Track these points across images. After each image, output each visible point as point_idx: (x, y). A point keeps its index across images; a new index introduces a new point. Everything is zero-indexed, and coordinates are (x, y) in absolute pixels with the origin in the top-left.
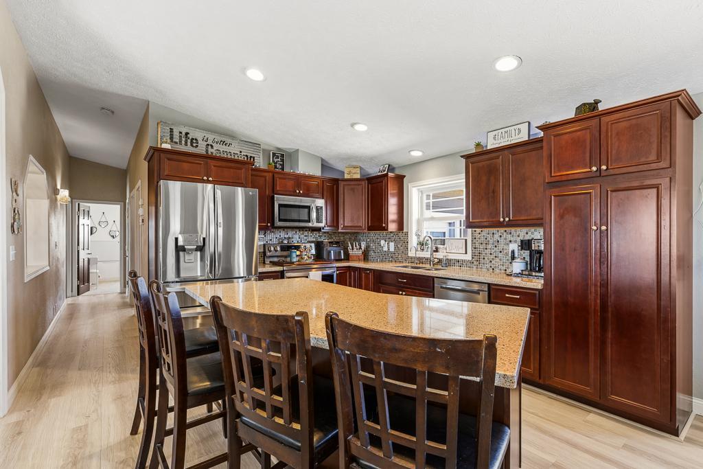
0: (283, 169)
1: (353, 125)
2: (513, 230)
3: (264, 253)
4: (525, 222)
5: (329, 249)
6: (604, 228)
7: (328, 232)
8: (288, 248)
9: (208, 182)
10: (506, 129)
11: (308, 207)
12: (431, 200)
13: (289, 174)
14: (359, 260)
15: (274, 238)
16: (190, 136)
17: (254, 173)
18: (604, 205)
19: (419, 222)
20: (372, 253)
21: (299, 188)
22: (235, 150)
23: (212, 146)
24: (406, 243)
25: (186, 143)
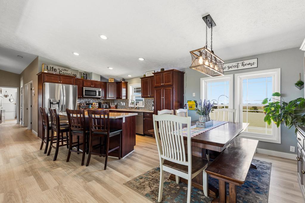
0: (87, 79)
1: (108, 67)
3: (80, 106)
4: (152, 96)
5: (103, 104)
6: (163, 98)
7: (103, 99)
8: (88, 104)
9: (60, 83)
11: (96, 91)
12: (136, 90)
13: (89, 80)
14: (114, 108)
15: (83, 101)
16: (54, 68)
17: (76, 80)
18: (163, 93)
19: (132, 96)
20: (118, 106)
21: (92, 85)
22: (69, 72)
23: (61, 71)
24: (128, 103)
25: (52, 70)
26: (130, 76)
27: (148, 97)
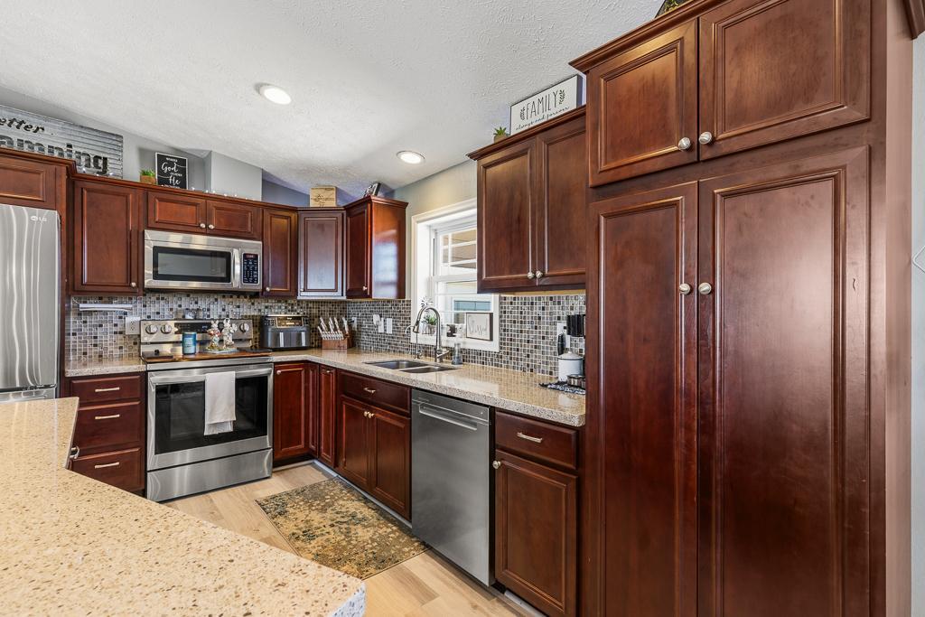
0: (183, 185)
1: (258, 88)
2: (562, 294)
3: (140, 337)
4: (567, 280)
6: (705, 287)
10: (539, 96)
11: (226, 255)
12: (450, 246)
18: (705, 229)
19: (430, 284)
20: (364, 337)
22: (52, 139)
24: (407, 320)
26: (411, 159)
27: (529, 286)
